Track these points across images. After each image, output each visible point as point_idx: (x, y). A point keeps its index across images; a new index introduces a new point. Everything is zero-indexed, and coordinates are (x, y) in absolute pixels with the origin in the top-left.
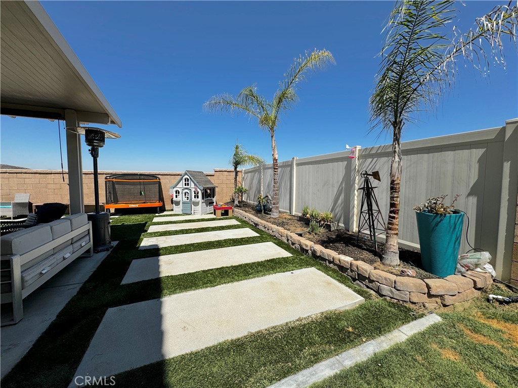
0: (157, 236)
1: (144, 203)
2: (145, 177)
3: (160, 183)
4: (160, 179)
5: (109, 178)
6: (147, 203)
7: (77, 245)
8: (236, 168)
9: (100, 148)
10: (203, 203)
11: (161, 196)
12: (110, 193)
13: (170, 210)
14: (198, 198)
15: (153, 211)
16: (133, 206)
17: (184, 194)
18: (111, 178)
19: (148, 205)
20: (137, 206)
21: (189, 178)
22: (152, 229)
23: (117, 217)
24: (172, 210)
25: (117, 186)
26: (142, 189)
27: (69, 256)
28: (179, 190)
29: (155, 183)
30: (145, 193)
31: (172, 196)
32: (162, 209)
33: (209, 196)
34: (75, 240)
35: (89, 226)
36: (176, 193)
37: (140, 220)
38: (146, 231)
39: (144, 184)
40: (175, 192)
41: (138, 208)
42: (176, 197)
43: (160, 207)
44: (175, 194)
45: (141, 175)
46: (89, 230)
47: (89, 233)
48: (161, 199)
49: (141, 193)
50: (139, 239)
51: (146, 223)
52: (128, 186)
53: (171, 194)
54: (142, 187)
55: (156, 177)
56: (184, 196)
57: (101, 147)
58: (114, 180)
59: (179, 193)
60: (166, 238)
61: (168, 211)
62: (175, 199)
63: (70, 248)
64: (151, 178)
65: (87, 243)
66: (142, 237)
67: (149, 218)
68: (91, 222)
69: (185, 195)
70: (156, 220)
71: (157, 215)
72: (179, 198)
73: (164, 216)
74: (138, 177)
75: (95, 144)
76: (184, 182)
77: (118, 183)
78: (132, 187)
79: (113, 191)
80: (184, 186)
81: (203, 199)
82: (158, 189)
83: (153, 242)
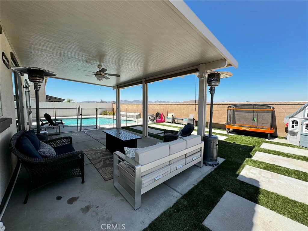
0: (260, 168)
1: (256, 127)
2: (259, 107)
4: (273, 108)
5: (230, 107)
6: (259, 128)
7: (189, 159)
9: (216, 87)
12: (230, 117)
13: (282, 138)
15: (263, 135)
16: (246, 129)
17: (304, 126)
18: (231, 107)
22: (258, 156)
23: (232, 135)
24: (286, 138)
25: (236, 113)
26: (255, 117)
27: (181, 167)
28: (298, 121)
29: (268, 112)
30: (257, 120)
31: (287, 125)
32: (274, 136)
34: (188, 155)
35: (202, 145)
37: (249, 142)
38: (251, 157)
39: (257, 112)
40: (292, 122)
41: (249, 131)
42: (293, 127)
43: (271, 134)
44: (291, 124)
45: (254, 105)
46: (201, 148)
47: (201, 150)
48: (273, 125)
49: (254, 119)
50: (241, 164)
51: (254, 146)
52: (244, 113)
53: (285, 123)
54: (255, 114)
55: (270, 107)
57: (217, 85)
58: (234, 109)
59: (297, 123)
60: (272, 175)
61: (280, 138)
62: (290, 128)
63: (184, 161)
64: (264, 107)
65: (199, 158)
66: (245, 163)
67: (258, 142)
68: (203, 143)
69: (306, 127)
70: (264, 146)
71: (267, 140)
72: (297, 129)
73: (274, 143)
74: (252, 107)
75: (213, 84)
76: (306, 113)
77: (237, 111)
78: (247, 114)
79: (233, 116)
80: (306, 117)
82: (270, 117)
83: (254, 174)
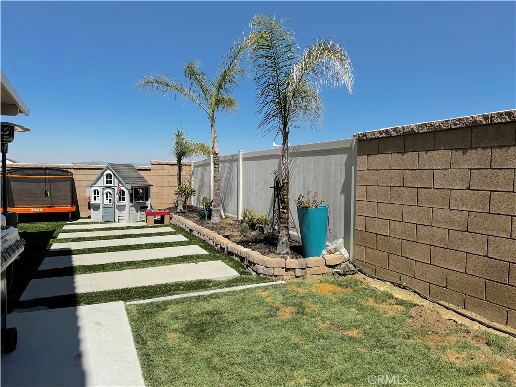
1: (51, 207)
2: (52, 172)
3: (72, 180)
4: (72, 175)
6: (55, 207)
8: (179, 161)
10: (130, 206)
11: (74, 199)
13: (86, 218)
14: (124, 200)
16: (37, 210)
17: (105, 196)
19: (57, 209)
20: (41, 210)
21: (112, 174)
22: (62, 236)
24: (89, 217)
26: (48, 189)
28: (99, 190)
29: (65, 180)
30: (51, 194)
31: (89, 198)
33: (141, 198)
36: (95, 194)
37: (46, 227)
39: (50, 181)
40: (93, 193)
42: (95, 199)
43: (72, 213)
44: (93, 196)
45: (47, 169)
48: (74, 201)
49: (46, 193)
51: (55, 230)
52: (28, 184)
53: (87, 196)
54: (48, 184)
55: (67, 172)
56: (105, 198)
59: (98, 194)
60: (80, 243)
61: (83, 218)
62: (92, 201)
64: (60, 173)
66: (51, 242)
67: (58, 226)
69: (107, 196)
70: (66, 228)
71: (68, 222)
72: (99, 201)
73: (78, 224)
74: (43, 172)
76: (106, 179)
77: (15, 180)
78: (34, 185)
80: (106, 185)
81: (131, 201)
82: (69, 189)
83: (64, 246)
